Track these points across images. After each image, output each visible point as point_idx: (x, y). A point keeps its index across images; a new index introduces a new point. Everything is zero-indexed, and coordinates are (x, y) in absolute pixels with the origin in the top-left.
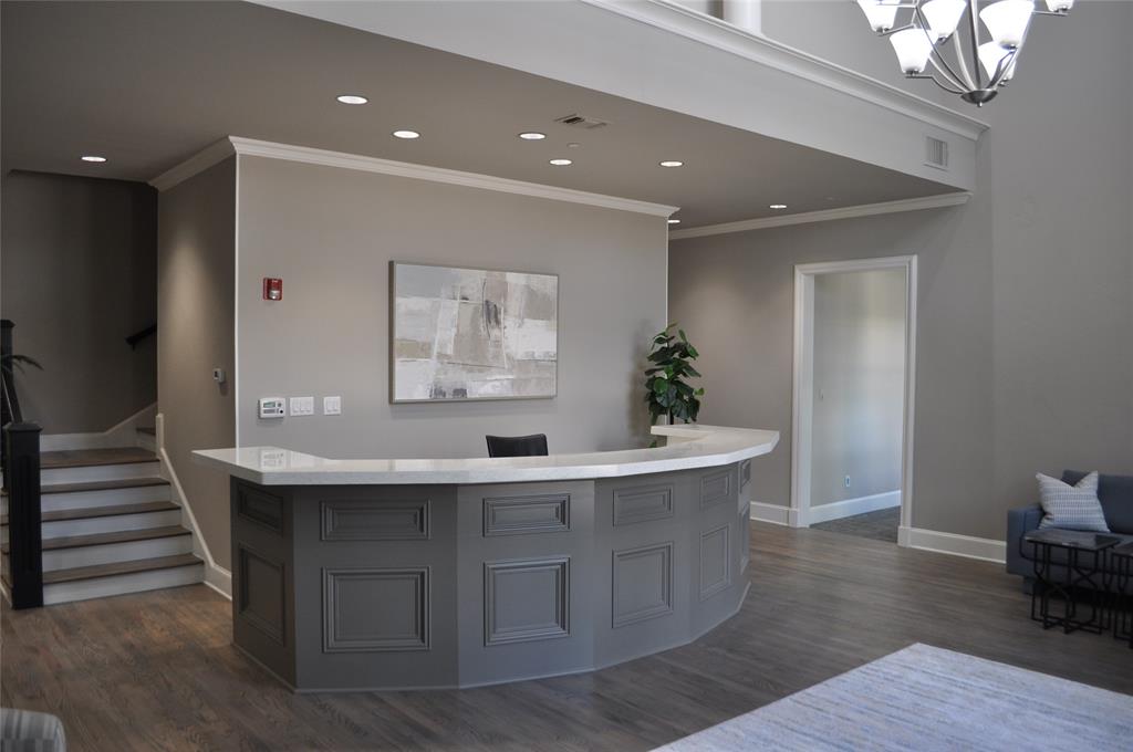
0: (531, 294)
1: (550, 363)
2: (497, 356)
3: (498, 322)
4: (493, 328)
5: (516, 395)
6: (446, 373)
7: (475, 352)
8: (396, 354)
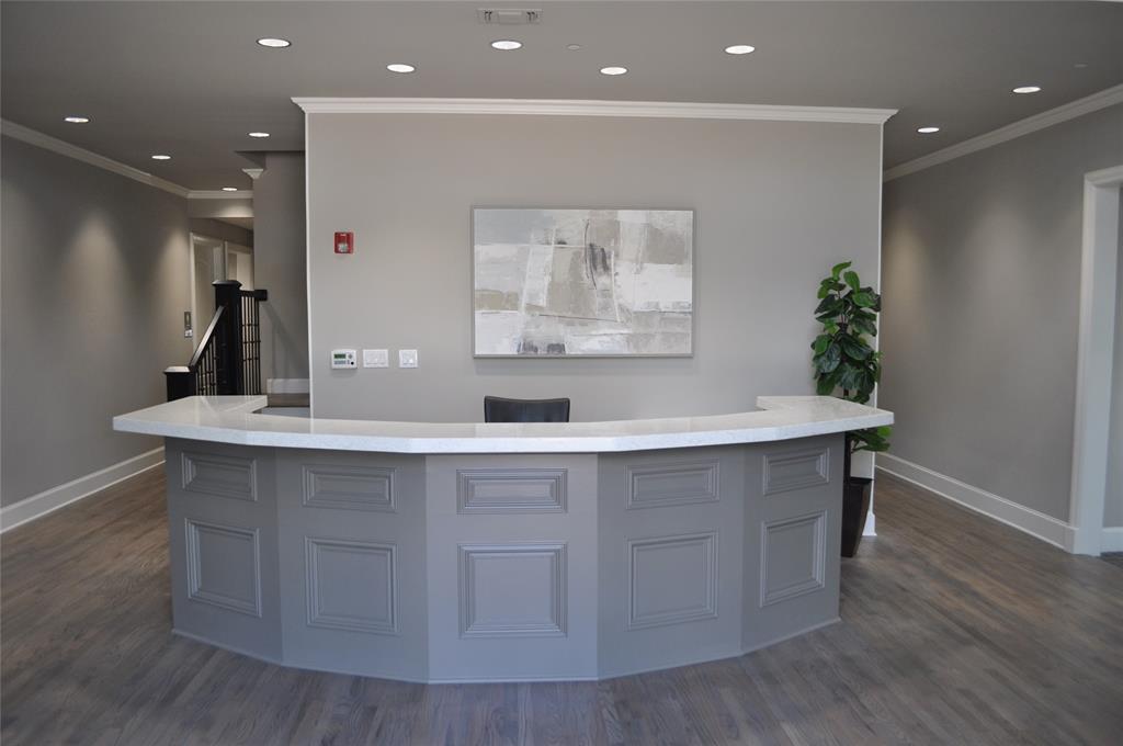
0: (654, 233)
1: (682, 315)
2: (605, 307)
3: (606, 268)
4: (600, 275)
5: (633, 352)
6: (537, 327)
7: (574, 301)
8: (476, 305)
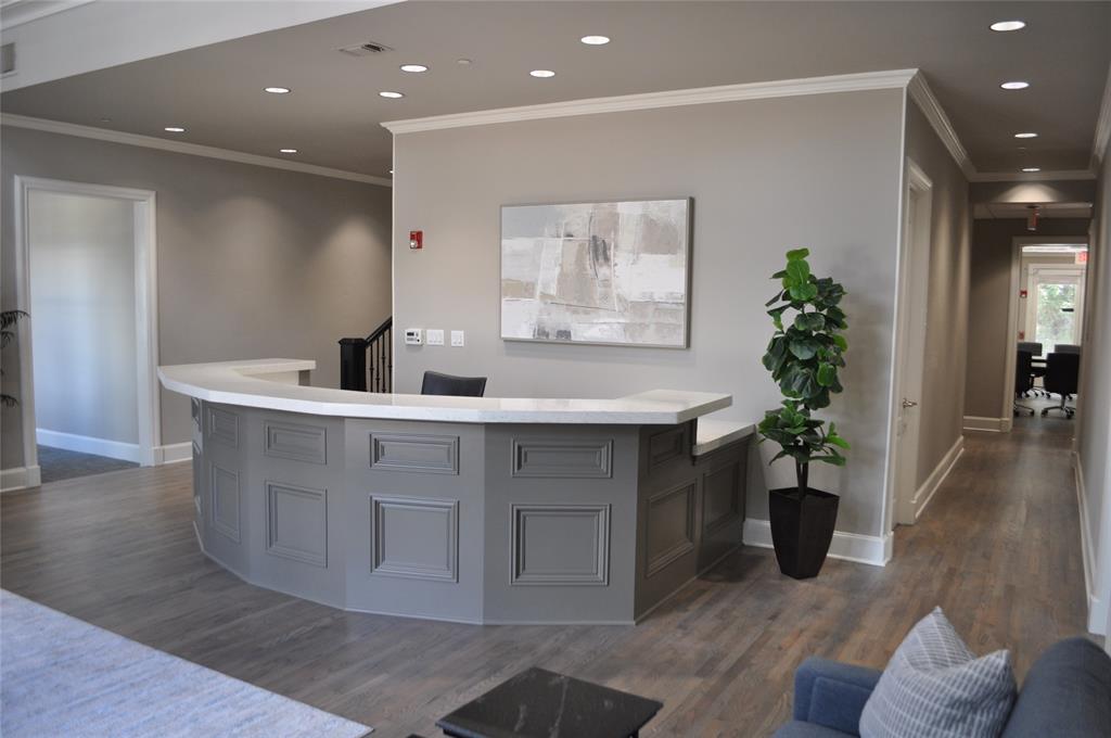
2: (606, 297)
3: (607, 259)
4: (601, 266)
5: (630, 341)
6: (549, 314)
7: (580, 292)
8: (503, 293)
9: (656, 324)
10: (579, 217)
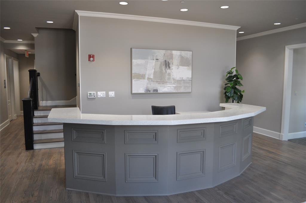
0: (182, 58)
1: (189, 81)
2: (169, 79)
3: (169, 67)
4: (168, 69)
5: (176, 91)
6: (150, 84)
7: (161, 77)
8: (133, 78)
9: (184, 86)
10: (160, 54)
